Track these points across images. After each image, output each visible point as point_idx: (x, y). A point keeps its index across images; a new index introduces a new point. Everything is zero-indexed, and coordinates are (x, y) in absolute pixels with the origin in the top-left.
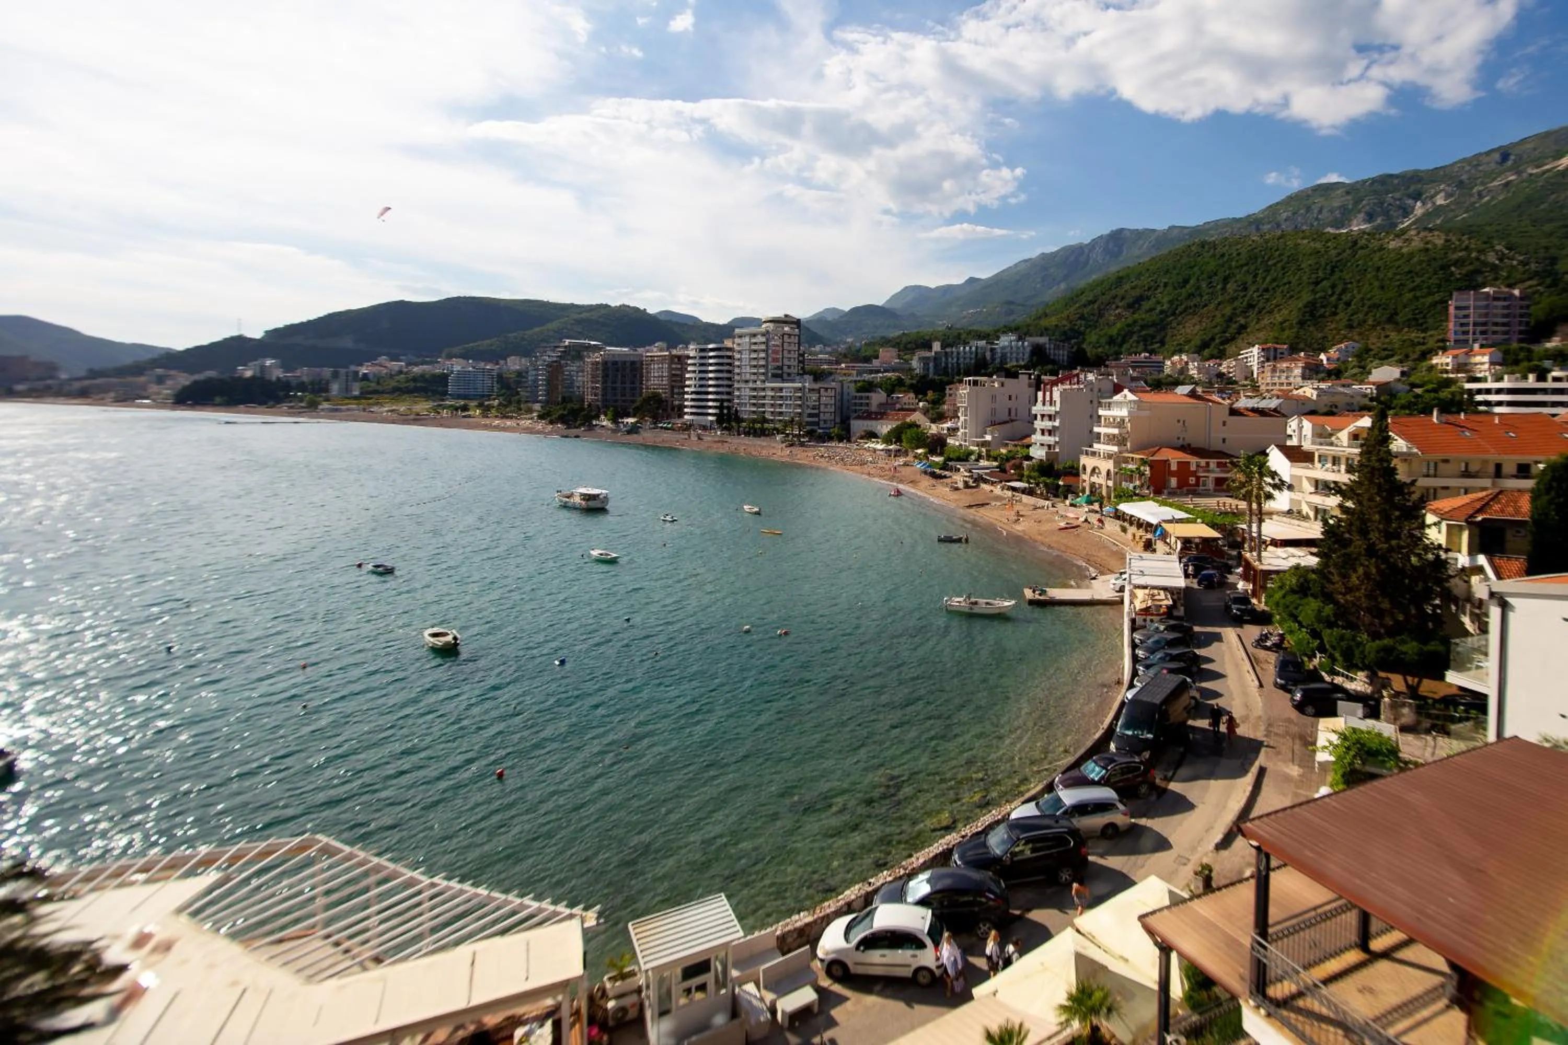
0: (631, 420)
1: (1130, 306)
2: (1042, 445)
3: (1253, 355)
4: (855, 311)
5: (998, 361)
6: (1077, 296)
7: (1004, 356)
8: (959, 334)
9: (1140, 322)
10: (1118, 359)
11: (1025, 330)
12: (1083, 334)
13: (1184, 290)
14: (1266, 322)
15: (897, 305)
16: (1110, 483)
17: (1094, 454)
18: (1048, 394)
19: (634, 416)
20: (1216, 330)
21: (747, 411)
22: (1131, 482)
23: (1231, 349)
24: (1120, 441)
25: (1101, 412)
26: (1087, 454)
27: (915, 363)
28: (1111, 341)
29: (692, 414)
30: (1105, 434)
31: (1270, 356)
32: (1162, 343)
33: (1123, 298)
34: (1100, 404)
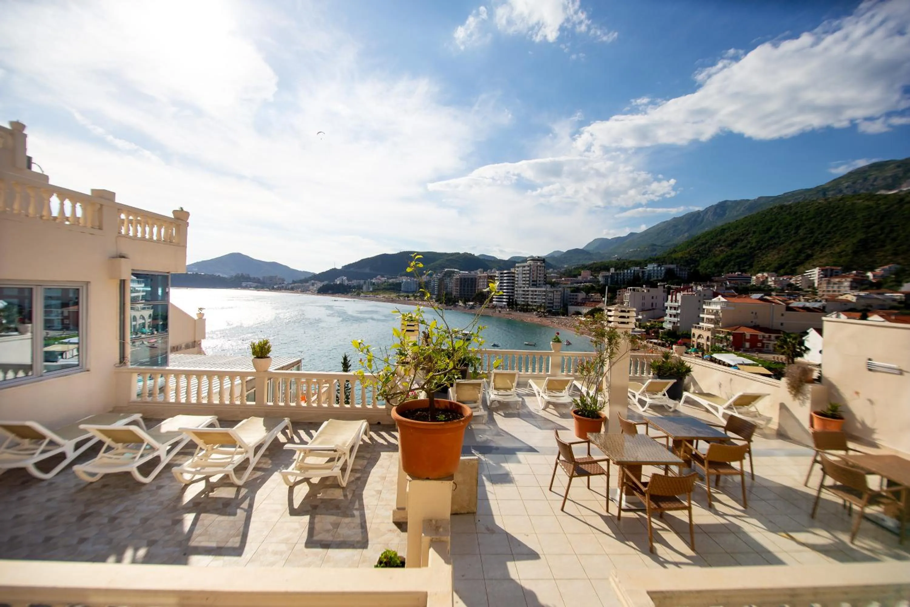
0: (471, 303)
1: (729, 245)
2: (670, 322)
3: (815, 274)
4: (569, 252)
5: (646, 277)
6: (695, 240)
7: (649, 275)
8: (624, 263)
9: (736, 254)
10: (720, 275)
11: (662, 260)
12: (698, 261)
13: (767, 235)
14: (828, 252)
15: (591, 249)
16: (709, 343)
17: (700, 328)
18: (674, 296)
19: (472, 301)
20: (790, 258)
21: (520, 300)
22: (721, 343)
23: (800, 269)
24: (716, 322)
25: (704, 307)
26: (696, 327)
27: (600, 278)
28: (716, 265)
29: (497, 301)
30: (707, 318)
31: (827, 274)
32: (751, 266)
33: (725, 241)
34: (704, 303)
